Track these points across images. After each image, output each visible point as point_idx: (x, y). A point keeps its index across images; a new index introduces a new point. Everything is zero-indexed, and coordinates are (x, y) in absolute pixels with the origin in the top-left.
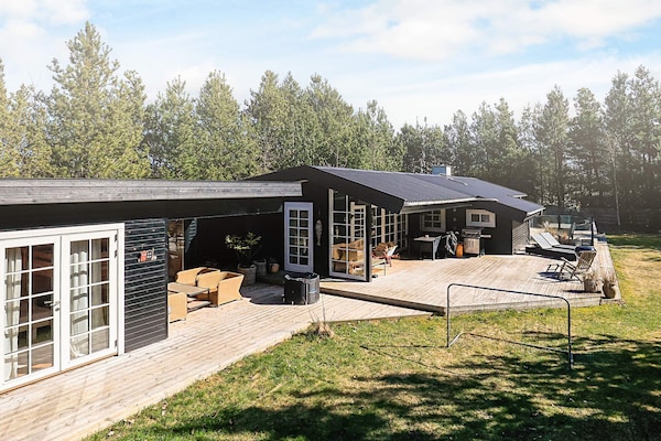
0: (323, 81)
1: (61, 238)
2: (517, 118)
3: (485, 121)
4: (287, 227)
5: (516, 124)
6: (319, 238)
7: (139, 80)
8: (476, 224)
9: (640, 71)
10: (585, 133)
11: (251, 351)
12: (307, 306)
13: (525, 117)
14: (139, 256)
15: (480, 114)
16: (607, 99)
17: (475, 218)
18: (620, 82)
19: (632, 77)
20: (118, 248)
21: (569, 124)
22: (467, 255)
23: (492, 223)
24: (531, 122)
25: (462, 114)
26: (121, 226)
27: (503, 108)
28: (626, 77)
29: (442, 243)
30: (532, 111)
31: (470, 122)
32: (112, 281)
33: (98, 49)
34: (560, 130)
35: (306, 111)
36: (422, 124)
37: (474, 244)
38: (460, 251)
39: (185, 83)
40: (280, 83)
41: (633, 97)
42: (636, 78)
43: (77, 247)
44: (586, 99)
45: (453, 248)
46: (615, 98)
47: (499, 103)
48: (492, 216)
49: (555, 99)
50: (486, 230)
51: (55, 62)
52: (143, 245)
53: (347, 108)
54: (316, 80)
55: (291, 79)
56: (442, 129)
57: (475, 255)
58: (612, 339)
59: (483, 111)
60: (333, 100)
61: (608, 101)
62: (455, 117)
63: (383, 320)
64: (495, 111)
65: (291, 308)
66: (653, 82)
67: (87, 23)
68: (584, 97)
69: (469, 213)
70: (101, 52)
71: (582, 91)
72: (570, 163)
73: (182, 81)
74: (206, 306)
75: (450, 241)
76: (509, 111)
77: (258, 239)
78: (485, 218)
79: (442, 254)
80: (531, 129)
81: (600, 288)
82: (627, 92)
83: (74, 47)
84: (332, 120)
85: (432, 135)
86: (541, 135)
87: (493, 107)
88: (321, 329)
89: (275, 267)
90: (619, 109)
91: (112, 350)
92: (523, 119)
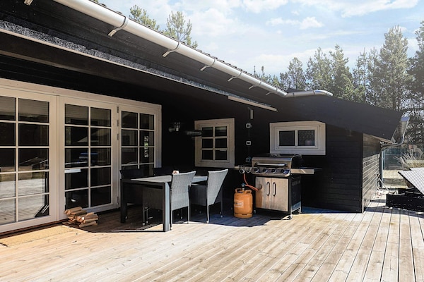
8: (287, 150)
13: (360, 62)
15: (315, 61)
17: (287, 138)
23: (319, 147)
25: (298, 62)
30: (367, 56)
36: (260, 73)
37: (276, 191)
47: (334, 51)
56: (279, 77)
59: (319, 58)
62: (291, 65)
64: (331, 58)
69: (276, 129)
78: (307, 137)
92: (359, 66)
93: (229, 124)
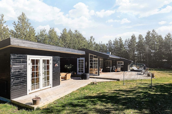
0: (78, 31)
1: (41, 58)
2: (124, 42)
3: (116, 42)
4: (78, 64)
5: (123, 43)
6: (86, 66)
7: (34, 29)
8: (119, 64)
9: (153, 30)
10: (140, 45)
11: (81, 86)
12: (87, 80)
13: (126, 42)
14: (55, 65)
15: (115, 41)
16: (146, 37)
17: (119, 63)
18: (148, 33)
19: (151, 32)
20: (51, 62)
21: (137, 43)
22: (118, 71)
23: (123, 64)
24: (127, 43)
25: (111, 41)
26: (52, 57)
27: (120, 40)
28: (150, 32)
29: (112, 68)
30: (127, 40)
31: (113, 43)
32: (50, 70)
33: (26, 19)
34: (134, 45)
35: (75, 39)
36: (101, 43)
37: (119, 69)
38: (116, 70)
39: (46, 30)
40: (67, 31)
41: (152, 37)
42: (152, 32)
43: (44, 61)
44: (141, 37)
45: (115, 69)
46: (148, 37)
47: (119, 38)
48: (123, 62)
49: (133, 37)
50: (122, 66)
51: (14, 22)
52: (56, 62)
53: (84, 38)
54: (76, 31)
55: (70, 31)
56: (106, 45)
57: (120, 72)
58: (158, 84)
59: (116, 40)
60: (81, 36)
61: (146, 38)
62: (109, 42)
63: (107, 82)
64: (119, 40)
65: (84, 81)
66: (156, 33)
67: (23, 12)
68: (140, 37)
69: (118, 62)
70: (26, 20)
71: (140, 35)
72: (136, 53)
73: (45, 29)
74: (64, 80)
75: (114, 68)
76: (122, 40)
77: (73, 66)
78: (121, 63)
79: (113, 71)
80: (127, 44)
81: (151, 75)
82: (150, 35)
83: (19, 19)
84: (80, 41)
85: (103, 46)
86: (129, 46)
87: (118, 39)
88: (95, 83)
89: (75, 73)
90: (148, 39)
91: (50, 86)
92: (125, 42)
93: (111, 61)
